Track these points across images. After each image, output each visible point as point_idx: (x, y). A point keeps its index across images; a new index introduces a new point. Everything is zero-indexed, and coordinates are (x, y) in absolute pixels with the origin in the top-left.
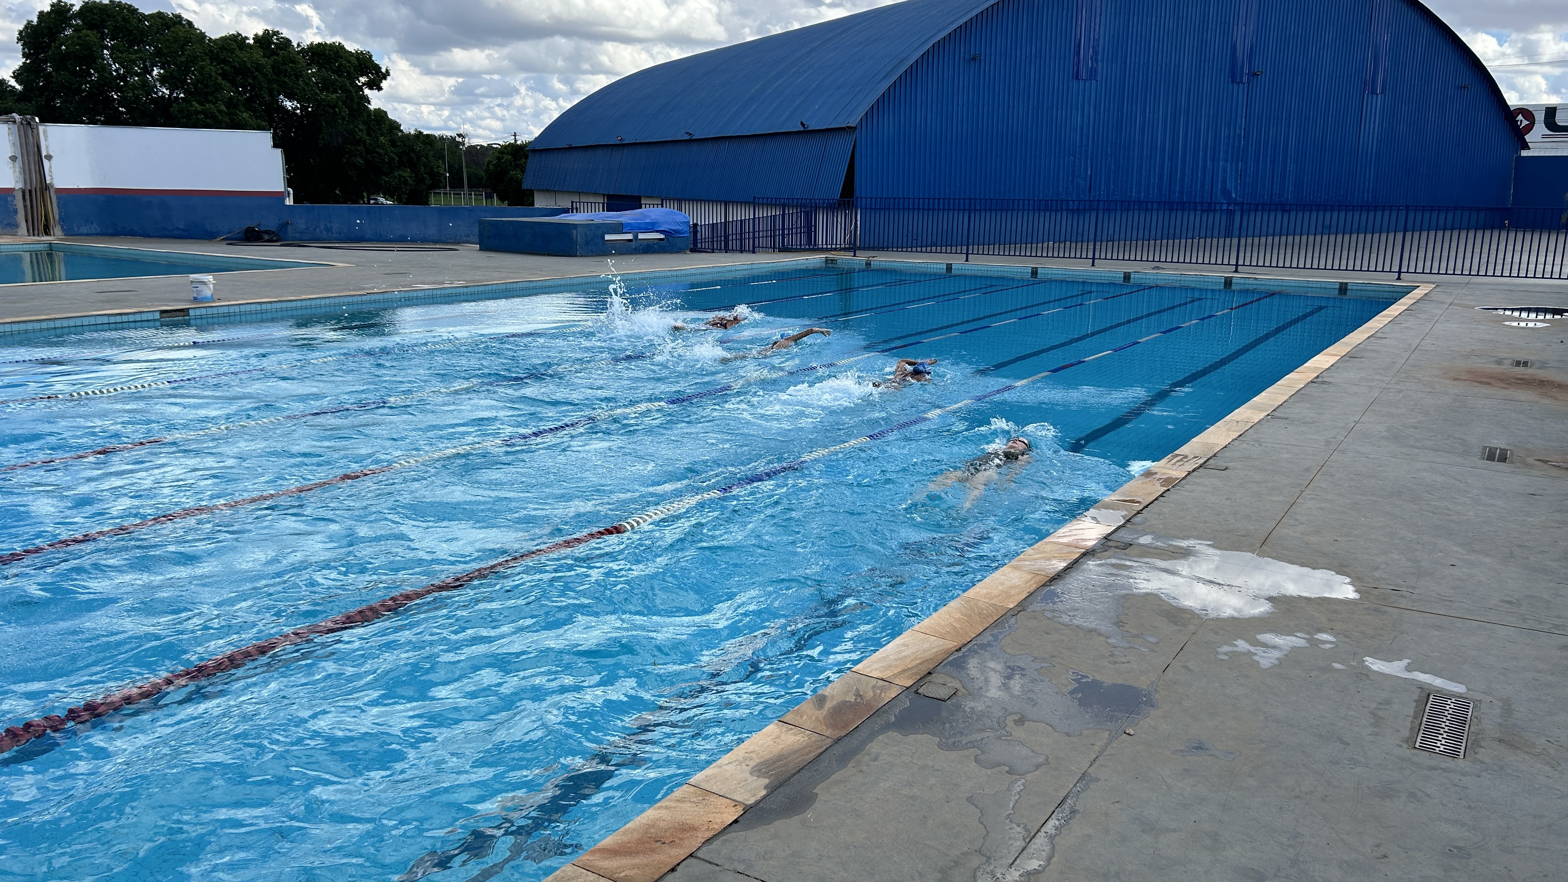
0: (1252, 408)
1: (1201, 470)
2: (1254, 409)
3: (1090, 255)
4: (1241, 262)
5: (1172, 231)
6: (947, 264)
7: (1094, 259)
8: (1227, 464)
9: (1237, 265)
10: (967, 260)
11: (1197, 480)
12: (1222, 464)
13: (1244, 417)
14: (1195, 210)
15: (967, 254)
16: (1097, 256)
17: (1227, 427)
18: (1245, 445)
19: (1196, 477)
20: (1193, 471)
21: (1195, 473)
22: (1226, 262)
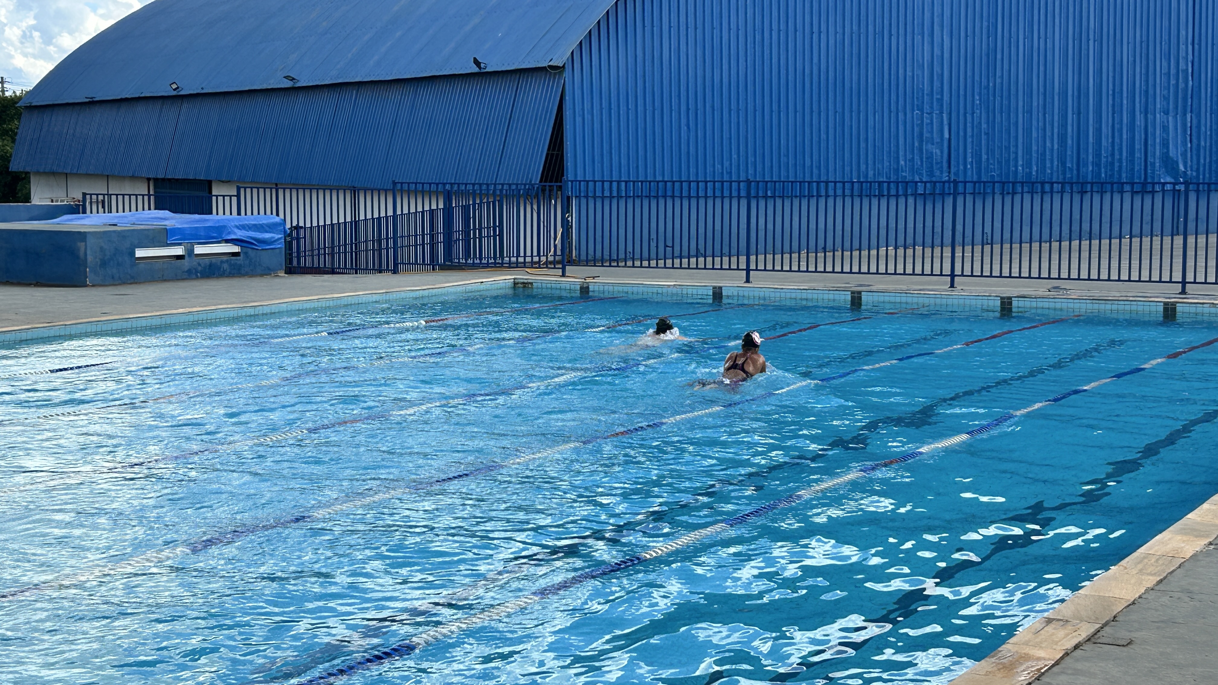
0: (1183, 532)
1: (1088, 647)
2: (1186, 534)
3: (947, 270)
4: (1190, 278)
5: (1086, 226)
6: (714, 288)
7: (953, 276)
8: (1133, 635)
9: (1184, 283)
10: (748, 281)
11: (1079, 666)
12: (1123, 635)
13: (1170, 547)
14: (1122, 192)
15: (748, 270)
16: (958, 271)
17: (1140, 566)
18: (1165, 599)
19: (1077, 660)
20: (1076, 647)
21: (1078, 652)
22: (1166, 278)
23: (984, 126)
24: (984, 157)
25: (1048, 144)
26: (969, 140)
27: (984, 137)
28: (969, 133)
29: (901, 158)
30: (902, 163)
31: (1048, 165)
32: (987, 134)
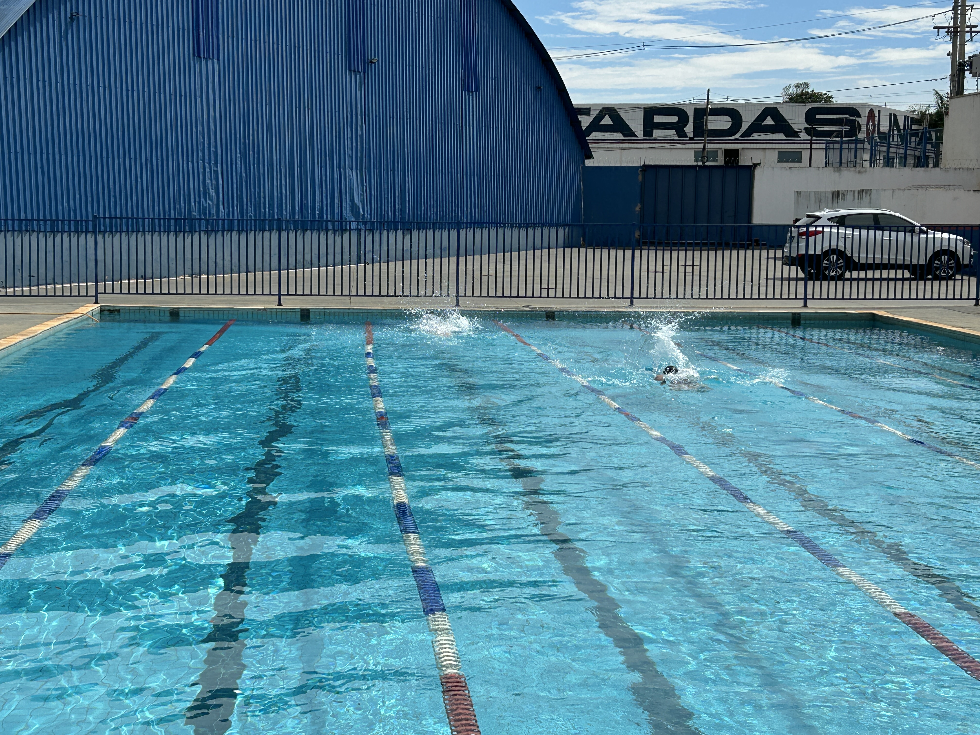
23: (244, 175)
24: (245, 200)
25: (284, 191)
26: (235, 186)
27: (244, 184)
28: (235, 181)
29: (192, 200)
30: (193, 204)
31: (284, 208)
32: (246, 182)
